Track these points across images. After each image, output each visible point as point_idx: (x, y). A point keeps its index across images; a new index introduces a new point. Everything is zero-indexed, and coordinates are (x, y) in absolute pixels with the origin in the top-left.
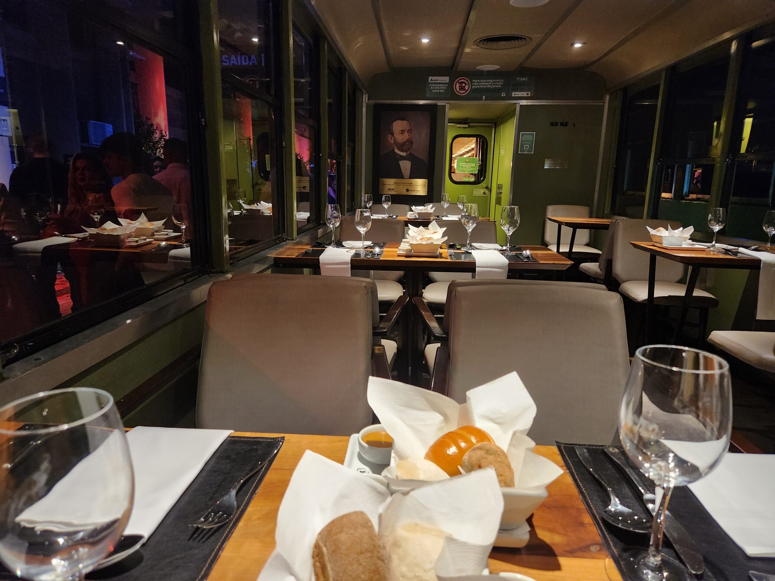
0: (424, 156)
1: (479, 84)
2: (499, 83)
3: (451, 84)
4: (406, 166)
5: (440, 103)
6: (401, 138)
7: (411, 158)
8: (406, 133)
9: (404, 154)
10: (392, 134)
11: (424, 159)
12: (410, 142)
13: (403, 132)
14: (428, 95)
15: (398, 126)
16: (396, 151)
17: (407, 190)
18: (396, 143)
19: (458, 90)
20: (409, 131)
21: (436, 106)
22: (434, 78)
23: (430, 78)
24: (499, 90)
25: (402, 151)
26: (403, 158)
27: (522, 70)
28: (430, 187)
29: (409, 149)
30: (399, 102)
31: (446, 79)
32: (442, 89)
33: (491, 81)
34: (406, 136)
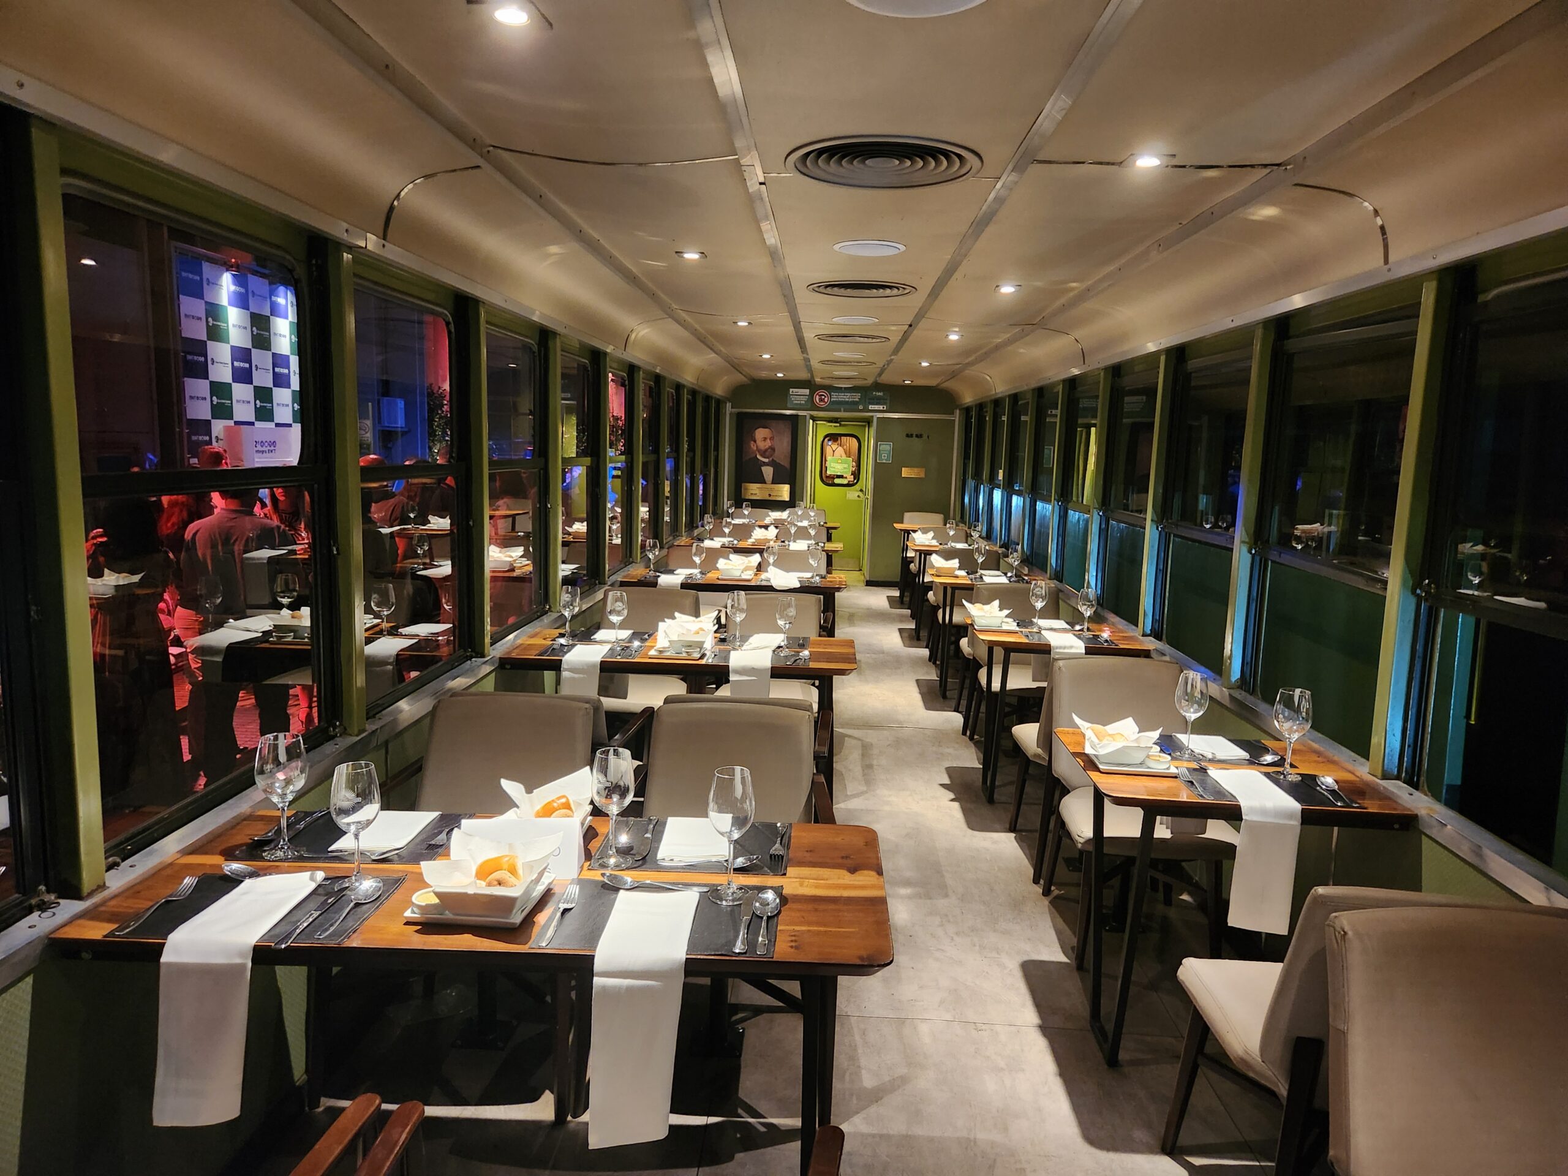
0: (786, 463)
1: (836, 397)
2: (857, 397)
3: (811, 395)
4: (768, 472)
5: (801, 413)
6: (763, 445)
7: (773, 463)
8: (768, 440)
9: (766, 460)
10: (755, 441)
11: (786, 465)
12: (772, 449)
13: (765, 439)
14: (789, 405)
15: (761, 433)
16: (759, 457)
17: (770, 495)
18: (759, 450)
19: (818, 401)
20: (772, 439)
21: (797, 416)
22: (795, 390)
23: (791, 390)
24: (854, 403)
25: (765, 458)
26: (765, 464)
27: (877, 386)
28: (792, 493)
29: (771, 456)
30: (761, 411)
31: (807, 391)
32: (803, 400)
33: (849, 394)
34: (768, 443)
